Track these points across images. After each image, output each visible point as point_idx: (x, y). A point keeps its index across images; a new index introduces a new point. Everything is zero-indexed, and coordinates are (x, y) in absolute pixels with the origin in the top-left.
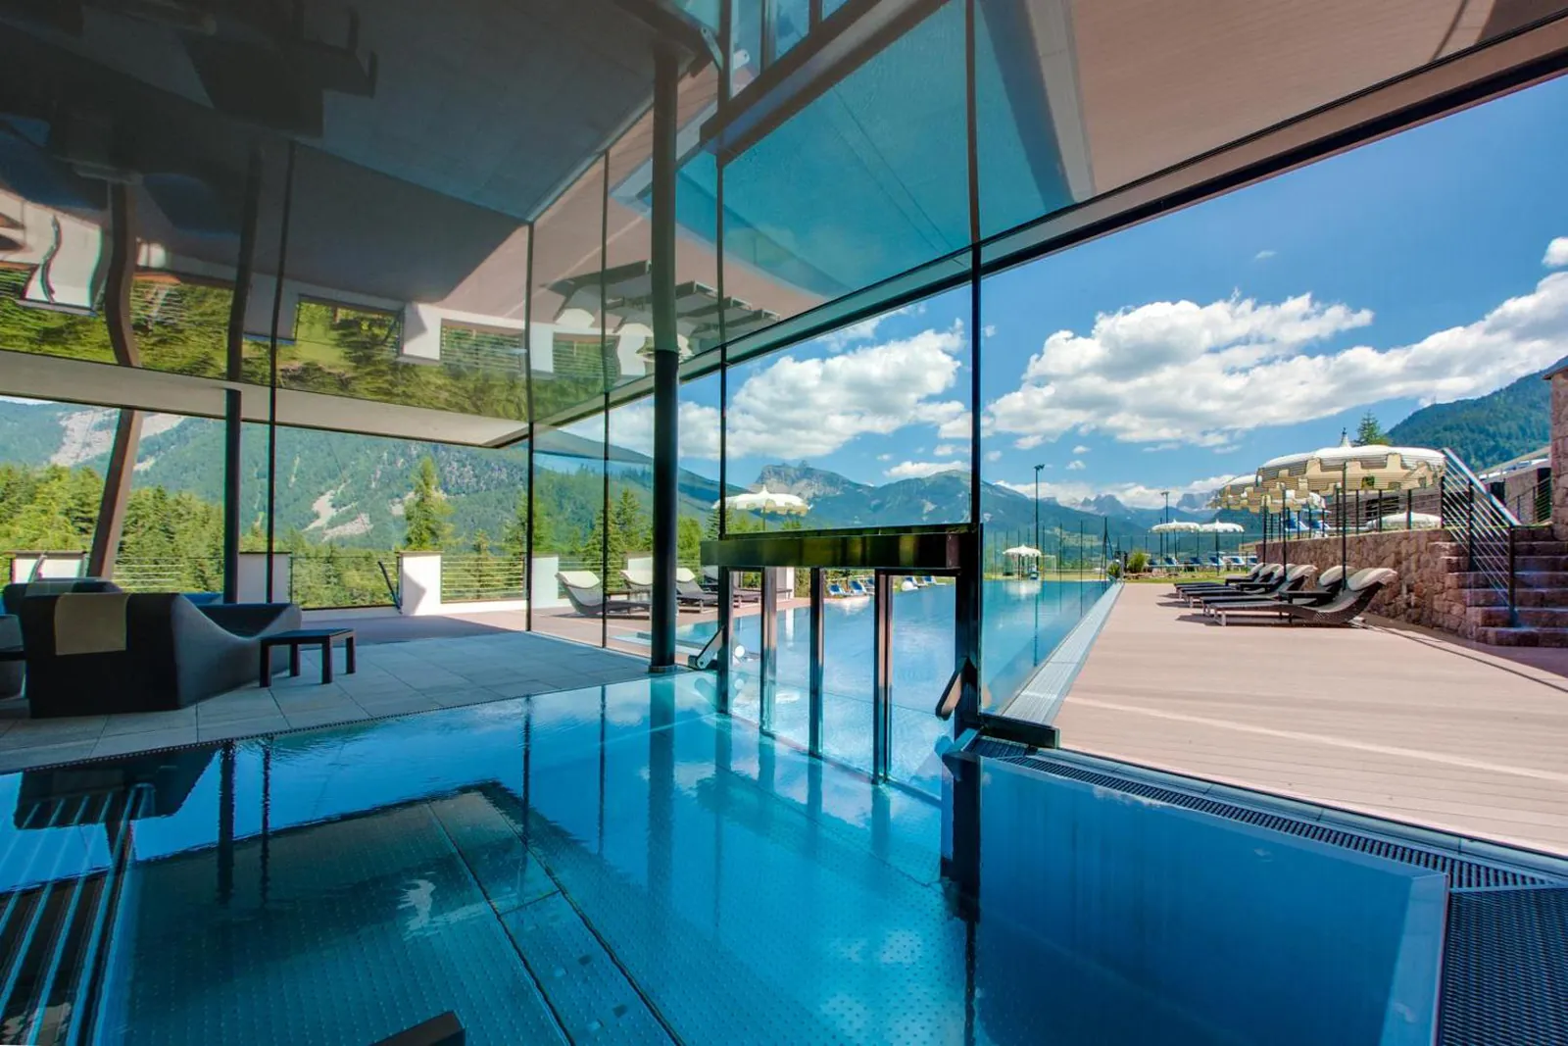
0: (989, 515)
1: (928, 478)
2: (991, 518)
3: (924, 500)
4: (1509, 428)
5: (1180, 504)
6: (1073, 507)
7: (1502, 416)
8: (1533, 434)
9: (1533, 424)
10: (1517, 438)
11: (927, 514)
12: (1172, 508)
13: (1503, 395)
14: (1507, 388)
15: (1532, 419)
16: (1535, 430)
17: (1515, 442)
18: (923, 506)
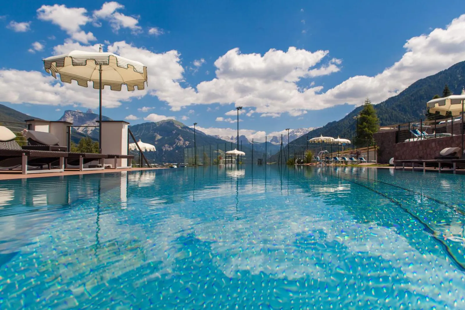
0: (188, 142)
1: (158, 122)
2: (189, 144)
3: (156, 134)
4: (386, 117)
5: (272, 141)
6: (227, 140)
7: (384, 111)
8: (393, 119)
9: (393, 115)
10: (389, 121)
11: (157, 141)
12: (268, 142)
13: (384, 104)
14: (385, 101)
15: (393, 114)
16: (394, 118)
17: (388, 122)
18: (155, 137)
